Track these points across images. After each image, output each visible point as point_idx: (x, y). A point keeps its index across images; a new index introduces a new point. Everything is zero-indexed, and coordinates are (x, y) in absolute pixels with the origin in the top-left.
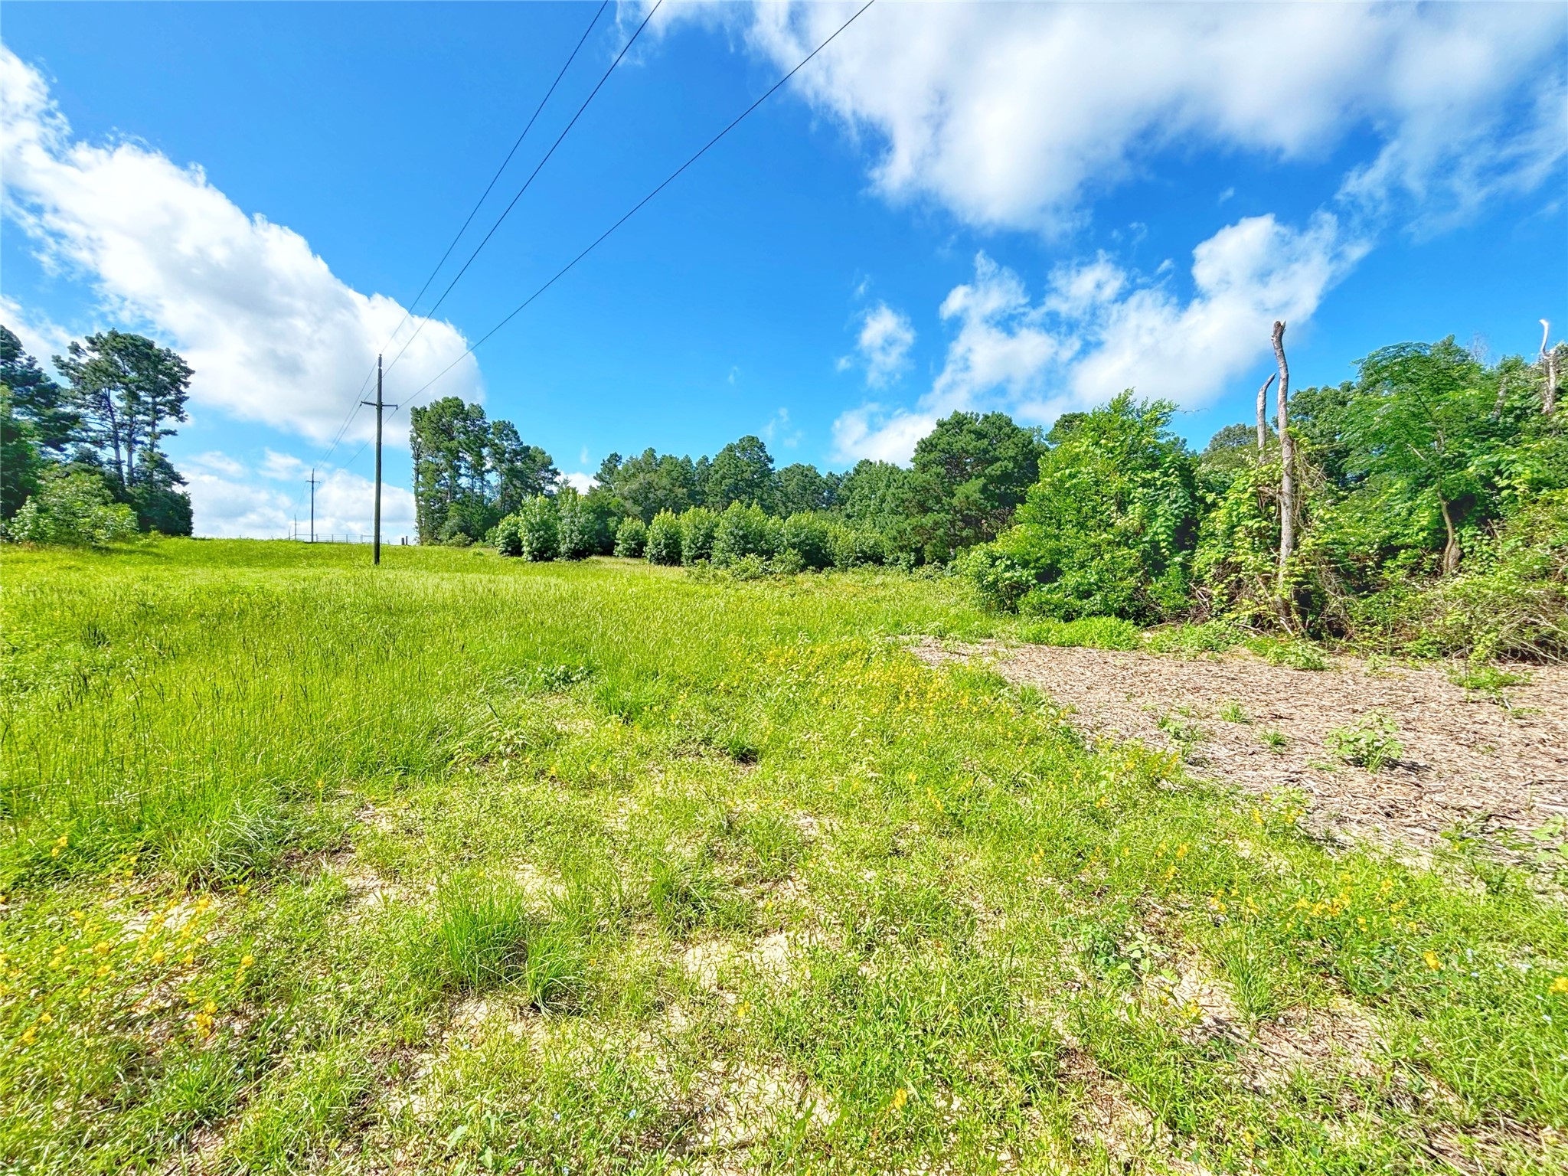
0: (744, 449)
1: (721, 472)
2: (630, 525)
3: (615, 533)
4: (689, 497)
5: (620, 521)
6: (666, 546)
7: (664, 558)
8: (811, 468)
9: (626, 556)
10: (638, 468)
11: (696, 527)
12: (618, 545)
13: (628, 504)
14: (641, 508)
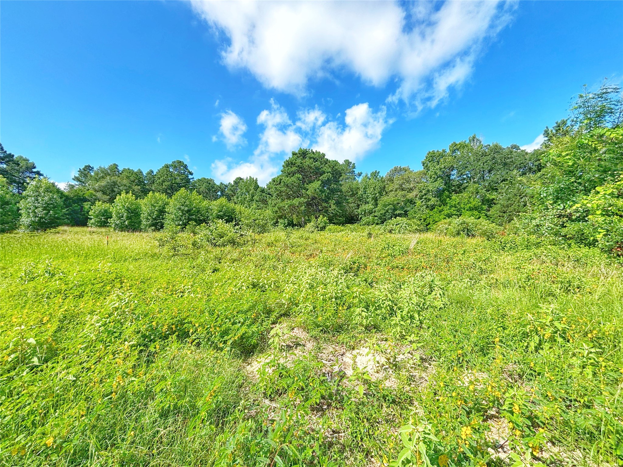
0: (175, 167)
1: (162, 179)
2: (99, 206)
3: (88, 212)
4: (142, 192)
5: (93, 204)
6: (128, 218)
7: (127, 226)
8: (211, 180)
9: (97, 226)
10: (105, 173)
11: (152, 205)
12: (91, 219)
13: (99, 195)
14: (108, 197)
